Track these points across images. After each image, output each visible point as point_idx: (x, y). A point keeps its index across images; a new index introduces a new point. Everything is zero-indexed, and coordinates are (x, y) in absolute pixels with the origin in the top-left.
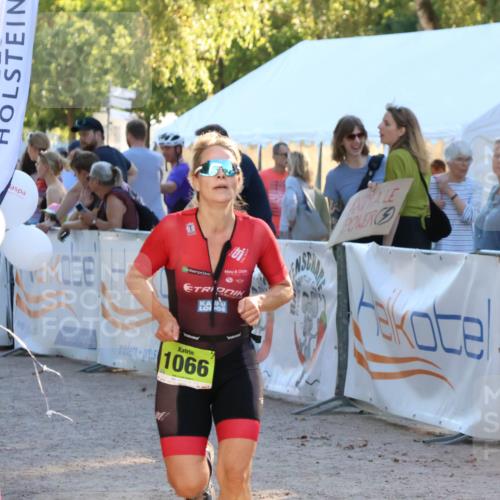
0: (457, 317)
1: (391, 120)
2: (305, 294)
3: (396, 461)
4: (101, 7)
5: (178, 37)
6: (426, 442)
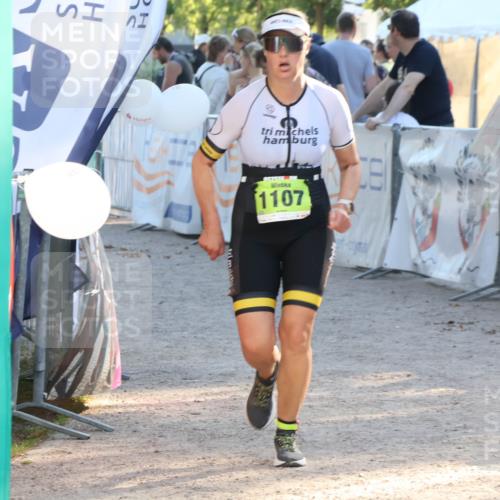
2: (471, 182)
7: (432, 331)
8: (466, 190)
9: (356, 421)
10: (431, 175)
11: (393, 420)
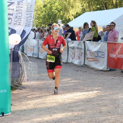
0: (101, 52)
1: (92, 23)
2: (79, 49)
3: (90, 74)
5: (69, 12)
6: (96, 71)
7: (75, 72)
9: (64, 86)
11: (70, 86)
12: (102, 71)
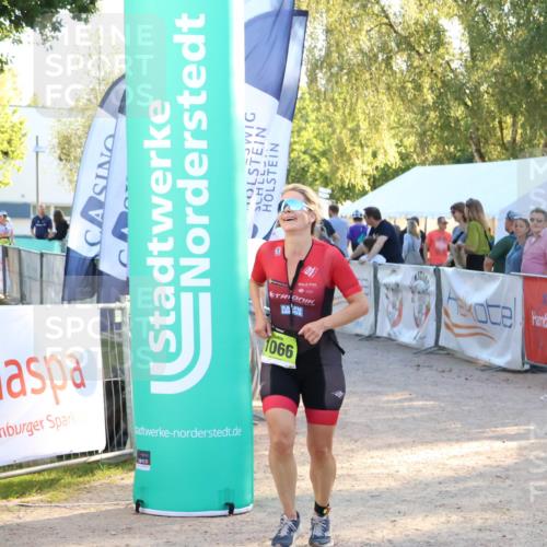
0: (498, 306)
2: (419, 293)
4: (314, 149)
5: (353, 164)
6: (482, 370)
7: (410, 370)
8: (417, 296)
9: (394, 419)
10: (396, 289)
11: (414, 418)
12: (504, 370)
